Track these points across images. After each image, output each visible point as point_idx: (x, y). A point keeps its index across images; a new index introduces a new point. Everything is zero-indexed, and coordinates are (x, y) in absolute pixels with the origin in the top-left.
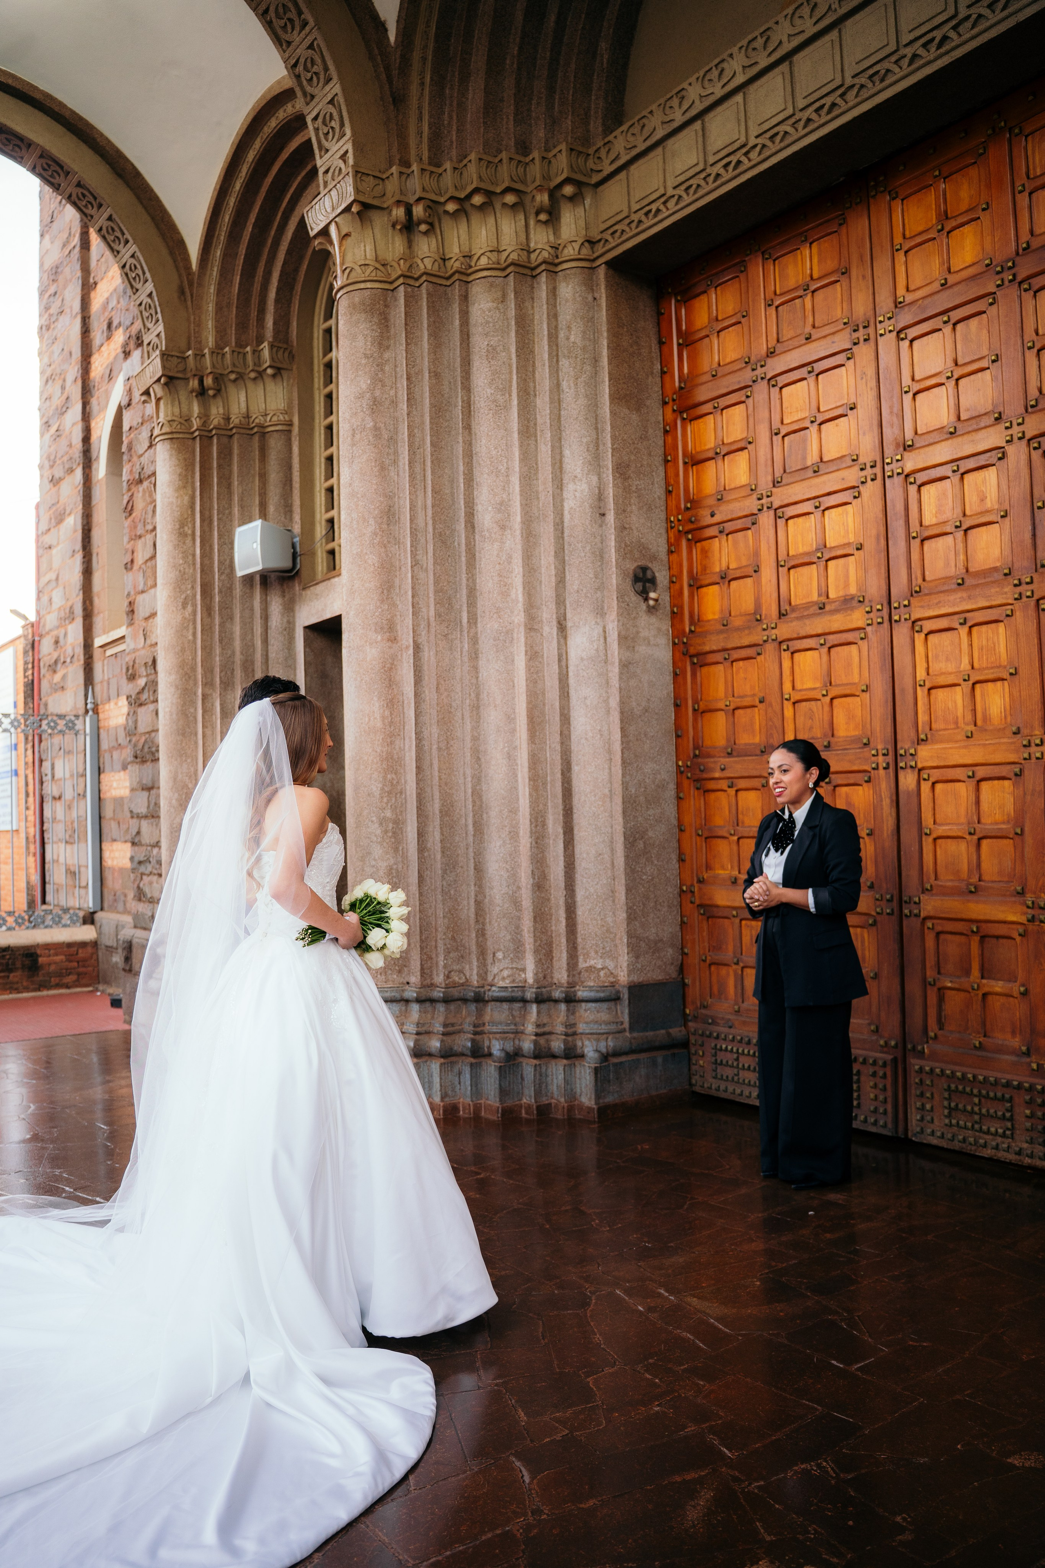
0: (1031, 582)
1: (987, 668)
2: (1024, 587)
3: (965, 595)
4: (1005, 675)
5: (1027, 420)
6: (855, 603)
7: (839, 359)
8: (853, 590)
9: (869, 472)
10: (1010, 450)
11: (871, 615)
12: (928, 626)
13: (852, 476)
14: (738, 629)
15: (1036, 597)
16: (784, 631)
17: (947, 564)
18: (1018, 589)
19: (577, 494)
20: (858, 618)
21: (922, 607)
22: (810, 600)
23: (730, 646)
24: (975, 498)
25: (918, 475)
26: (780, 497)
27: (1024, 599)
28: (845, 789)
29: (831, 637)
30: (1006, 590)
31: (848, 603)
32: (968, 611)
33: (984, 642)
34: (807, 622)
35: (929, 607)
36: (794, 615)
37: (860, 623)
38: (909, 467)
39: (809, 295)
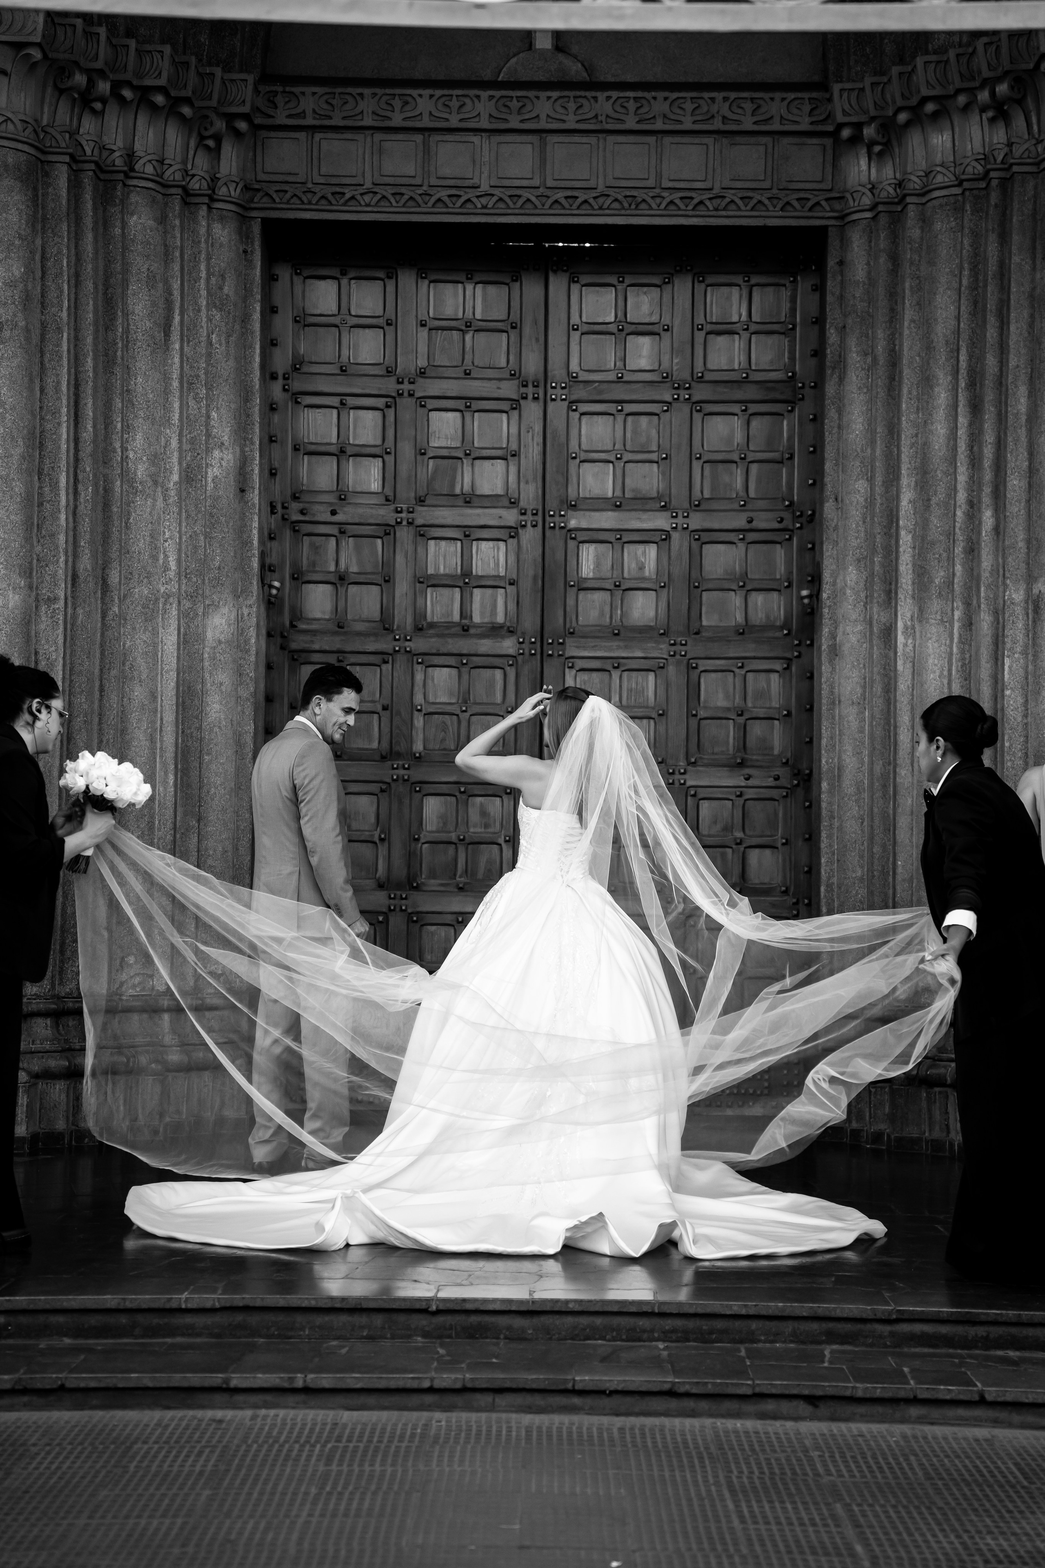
0: (685, 645)
1: (634, 707)
2: (678, 648)
3: (621, 644)
4: (654, 715)
5: (691, 515)
6: (504, 632)
7: (505, 406)
8: (500, 619)
9: (529, 517)
10: (675, 536)
11: (523, 646)
12: (580, 664)
13: (510, 517)
14: (359, 634)
15: (688, 657)
16: (418, 644)
17: (602, 614)
18: (673, 648)
19: (224, 464)
20: (508, 646)
21: (577, 647)
22: (450, 620)
23: (348, 649)
24: (634, 565)
25: (579, 533)
26: (423, 515)
27: (678, 657)
28: (479, 799)
29: (474, 659)
30: (662, 646)
31: (495, 631)
32: (623, 658)
33: (634, 686)
34: (450, 640)
35: (585, 648)
36: (432, 631)
37: (511, 651)
38: (573, 523)
39: (471, 333)
